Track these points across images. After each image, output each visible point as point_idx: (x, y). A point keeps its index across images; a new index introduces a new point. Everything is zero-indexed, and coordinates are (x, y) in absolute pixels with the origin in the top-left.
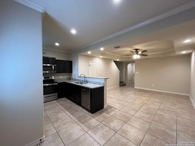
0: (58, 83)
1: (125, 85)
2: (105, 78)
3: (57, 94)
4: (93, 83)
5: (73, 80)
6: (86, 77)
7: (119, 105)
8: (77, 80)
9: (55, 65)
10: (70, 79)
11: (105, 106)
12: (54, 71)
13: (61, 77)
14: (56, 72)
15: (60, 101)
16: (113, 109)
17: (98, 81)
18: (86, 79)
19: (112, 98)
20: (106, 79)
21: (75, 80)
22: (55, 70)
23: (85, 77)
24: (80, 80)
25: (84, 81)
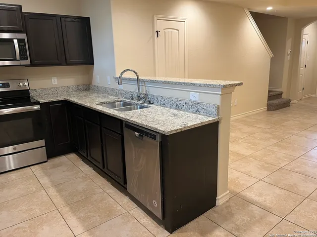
0: (41, 104)
1: (287, 104)
2: (225, 87)
3: (42, 142)
4: (171, 107)
5: (98, 90)
6: (144, 81)
7: (278, 191)
8: (113, 92)
9: (23, 36)
10: (88, 87)
11: (222, 198)
12: (21, 59)
13: (55, 82)
14: (28, 62)
15: (54, 167)
16: (256, 211)
17: (194, 96)
18: (143, 90)
19: (246, 157)
20: (227, 90)
21: (106, 91)
22: (23, 57)
23: (138, 80)
24: (122, 93)
25: (135, 96)
